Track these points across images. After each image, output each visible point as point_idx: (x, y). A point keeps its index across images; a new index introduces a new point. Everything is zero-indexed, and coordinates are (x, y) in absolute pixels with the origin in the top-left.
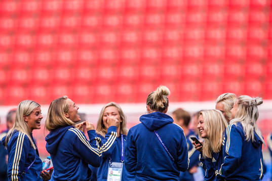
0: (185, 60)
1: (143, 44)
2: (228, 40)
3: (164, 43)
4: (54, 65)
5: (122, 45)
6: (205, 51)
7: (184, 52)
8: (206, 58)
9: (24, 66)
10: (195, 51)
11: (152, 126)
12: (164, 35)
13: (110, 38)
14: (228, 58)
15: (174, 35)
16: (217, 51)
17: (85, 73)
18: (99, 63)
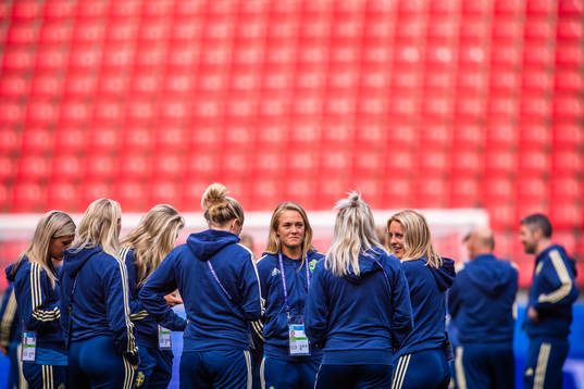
0: (291, 146)
1: (227, 120)
2: (360, 116)
3: (259, 120)
4: (88, 152)
5: (194, 122)
6: (323, 133)
7: (291, 133)
8: (325, 144)
9: (43, 153)
10: (307, 132)
11: (204, 255)
12: (260, 107)
13: (177, 110)
14: (358, 144)
15: (275, 107)
16: (340, 132)
17: (136, 165)
18: (158, 149)
